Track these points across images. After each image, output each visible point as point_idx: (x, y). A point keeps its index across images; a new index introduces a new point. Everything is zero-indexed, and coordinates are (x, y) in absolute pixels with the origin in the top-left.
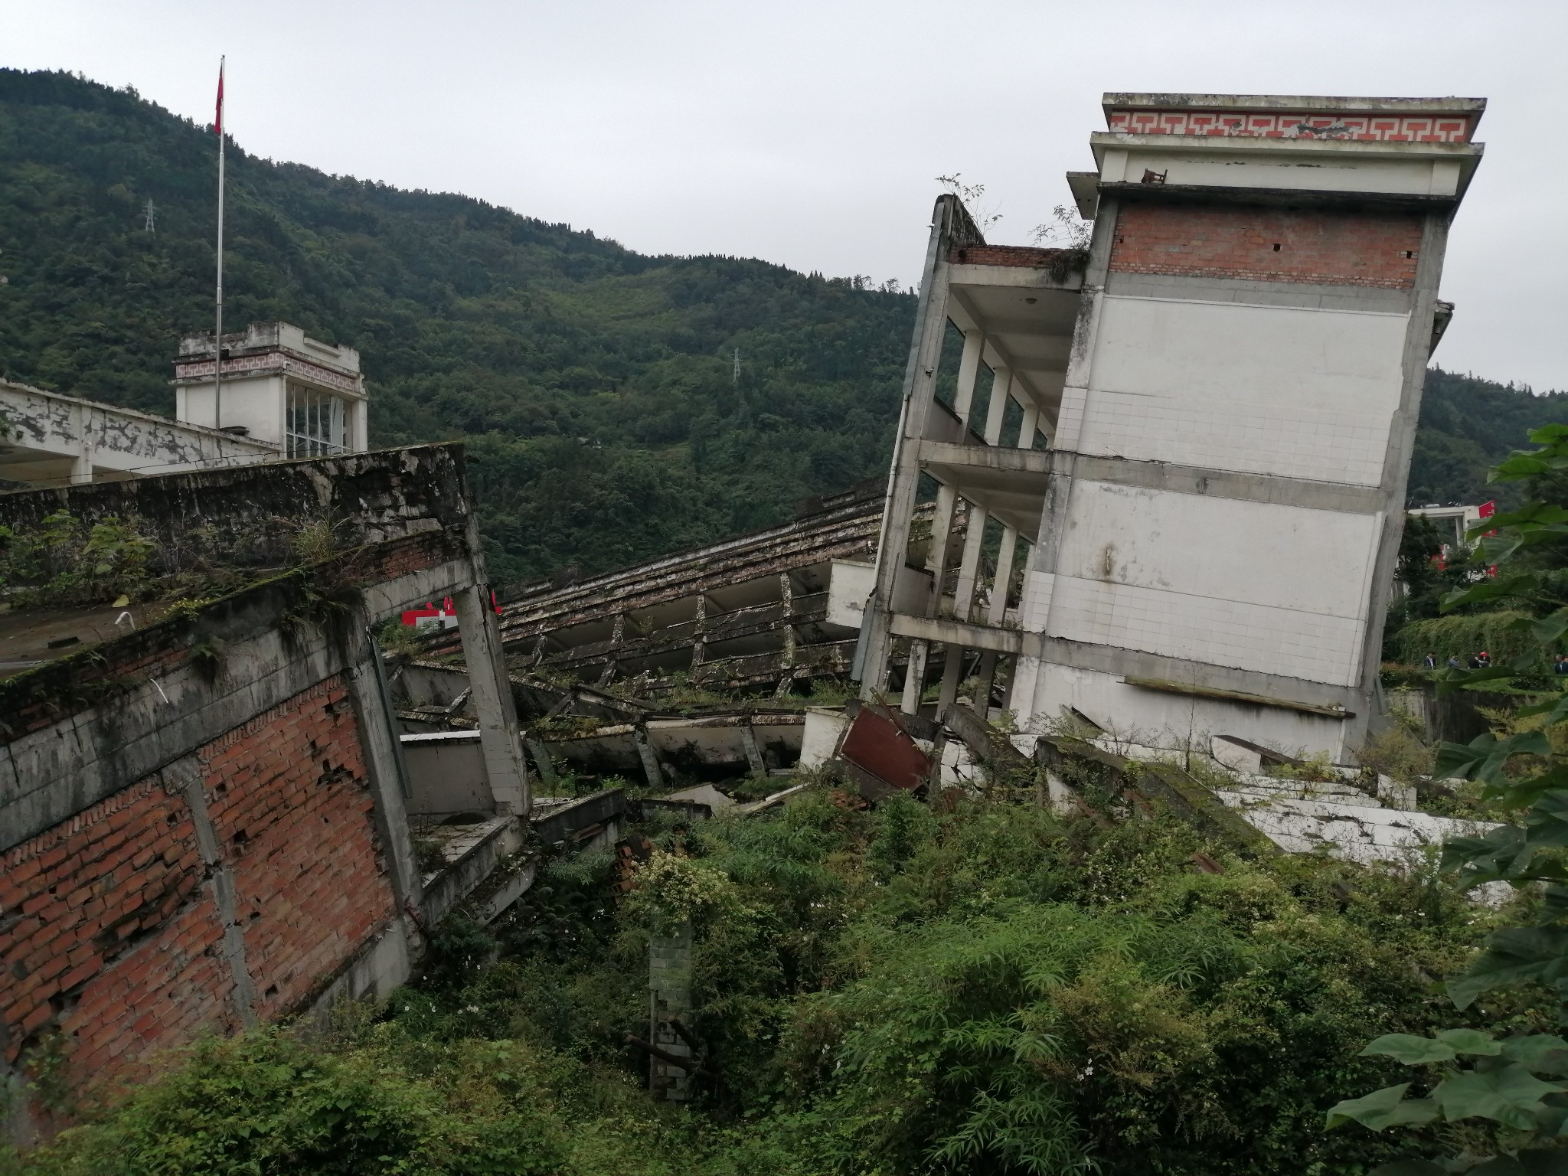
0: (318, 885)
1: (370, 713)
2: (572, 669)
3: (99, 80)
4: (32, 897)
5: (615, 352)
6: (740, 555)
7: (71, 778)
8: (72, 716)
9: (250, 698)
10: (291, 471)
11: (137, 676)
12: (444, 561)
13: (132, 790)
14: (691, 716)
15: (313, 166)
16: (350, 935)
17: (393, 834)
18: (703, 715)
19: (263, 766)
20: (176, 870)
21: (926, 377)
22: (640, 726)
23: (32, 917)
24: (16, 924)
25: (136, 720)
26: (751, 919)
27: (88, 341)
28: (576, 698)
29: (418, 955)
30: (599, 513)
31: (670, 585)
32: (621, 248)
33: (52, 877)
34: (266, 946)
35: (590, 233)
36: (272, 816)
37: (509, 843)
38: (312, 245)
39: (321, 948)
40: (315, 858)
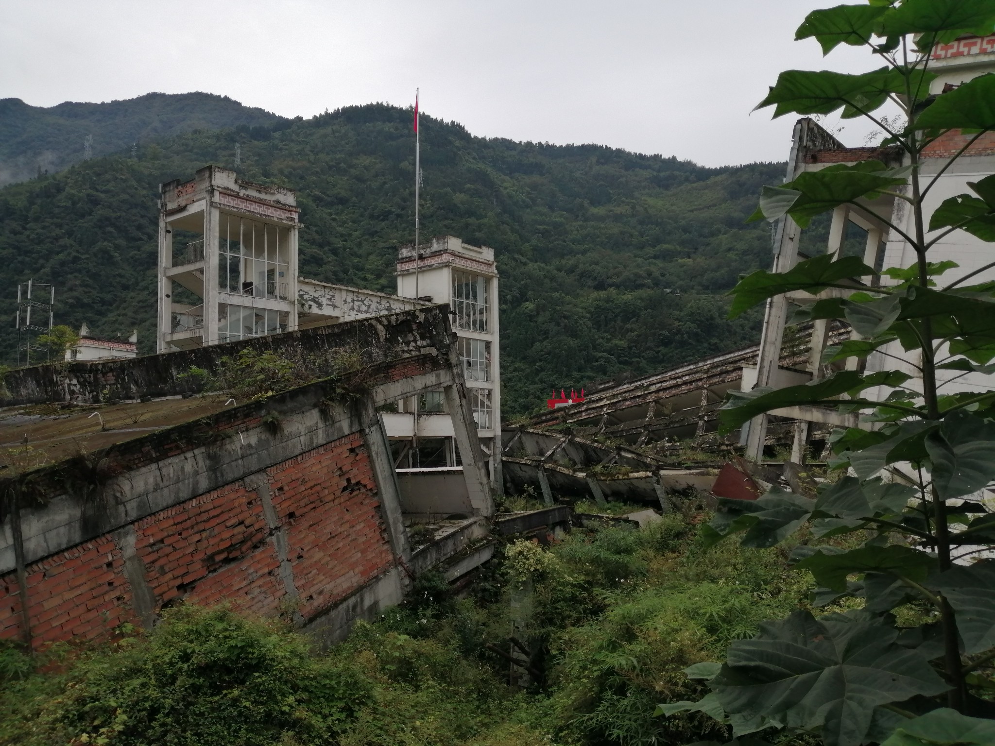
0: (341, 545)
1: (377, 454)
2: (622, 436)
3: (396, 105)
4: (169, 536)
5: (690, 233)
6: (731, 363)
7: (191, 480)
8: (193, 449)
9: (300, 443)
10: (366, 323)
11: (230, 431)
12: (432, 370)
13: (226, 487)
14: (688, 468)
15: (508, 138)
16: (363, 573)
17: (391, 521)
18: (696, 468)
19: (307, 479)
20: (251, 529)
21: (790, 241)
22: (656, 473)
23: (169, 546)
24: (160, 549)
25: (230, 453)
26: (569, 583)
27: (390, 251)
28: (619, 454)
29: (408, 589)
30: (678, 337)
31: (685, 383)
32: (695, 165)
33: (179, 527)
34: (307, 574)
35: (674, 158)
36: (312, 506)
37: (477, 532)
38: (508, 185)
39: (343, 579)
40: (340, 530)
